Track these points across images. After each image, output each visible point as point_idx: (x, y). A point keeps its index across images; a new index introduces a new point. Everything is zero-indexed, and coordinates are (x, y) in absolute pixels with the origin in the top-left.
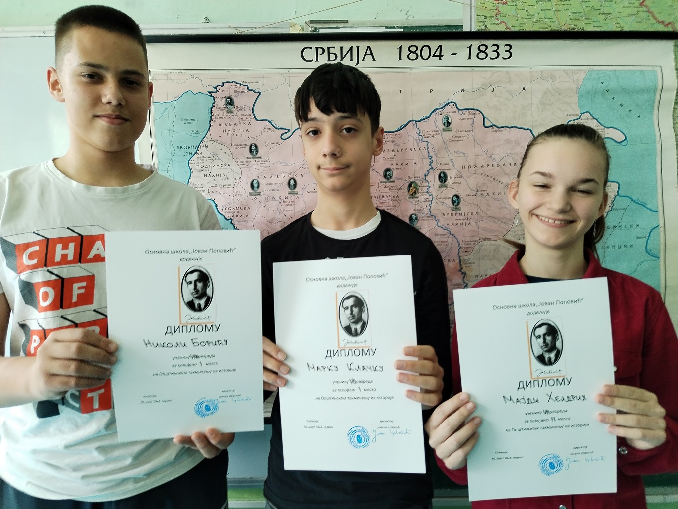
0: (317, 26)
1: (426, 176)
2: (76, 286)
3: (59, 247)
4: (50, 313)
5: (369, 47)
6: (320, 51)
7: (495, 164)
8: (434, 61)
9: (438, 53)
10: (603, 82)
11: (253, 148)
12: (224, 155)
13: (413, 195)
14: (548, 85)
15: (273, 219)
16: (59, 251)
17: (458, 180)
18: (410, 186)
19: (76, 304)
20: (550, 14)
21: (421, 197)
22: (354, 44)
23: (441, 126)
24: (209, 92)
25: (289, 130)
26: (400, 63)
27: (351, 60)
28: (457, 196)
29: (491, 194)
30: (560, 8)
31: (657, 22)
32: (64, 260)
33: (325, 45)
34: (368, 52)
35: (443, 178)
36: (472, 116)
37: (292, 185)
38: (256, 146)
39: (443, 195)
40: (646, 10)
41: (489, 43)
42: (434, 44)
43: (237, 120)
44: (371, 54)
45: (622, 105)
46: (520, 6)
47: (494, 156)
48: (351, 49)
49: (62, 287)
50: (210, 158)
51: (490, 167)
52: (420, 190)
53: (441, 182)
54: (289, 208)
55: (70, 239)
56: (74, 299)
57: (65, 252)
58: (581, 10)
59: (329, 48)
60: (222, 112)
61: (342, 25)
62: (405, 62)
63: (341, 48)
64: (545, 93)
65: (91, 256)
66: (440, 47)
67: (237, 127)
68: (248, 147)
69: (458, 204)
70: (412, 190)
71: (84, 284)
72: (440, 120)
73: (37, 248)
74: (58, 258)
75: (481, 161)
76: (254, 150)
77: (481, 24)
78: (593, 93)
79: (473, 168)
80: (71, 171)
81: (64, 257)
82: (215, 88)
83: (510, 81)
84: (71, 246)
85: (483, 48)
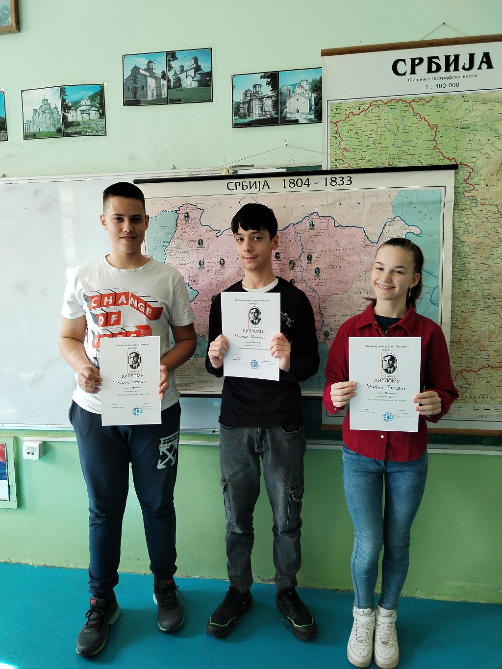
0: (236, 169)
1: (300, 256)
2: (113, 316)
3: (106, 298)
5: (266, 181)
6: (238, 184)
7: (341, 249)
8: (305, 187)
9: (307, 183)
10: (408, 198)
11: (200, 242)
12: (184, 246)
13: (292, 268)
14: (374, 200)
15: (212, 283)
16: (106, 300)
17: (318, 259)
18: (290, 263)
19: (113, 325)
20: (376, 156)
21: (297, 269)
22: (257, 180)
23: (309, 227)
24: (175, 210)
25: (220, 231)
26: (285, 190)
27: (256, 188)
28: (318, 269)
29: (338, 267)
30: (382, 152)
31: (445, 158)
32: (108, 305)
33: (240, 181)
34: (266, 184)
35: (310, 258)
36: (326, 221)
37: (222, 263)
38: (202, 241)
39: (309, 268)
40: (438, 150)
41: (337, 176)
42: (304, 178)
43: (191, 226)
44: (267, 185)
45: (420, 212)
46: (357, 152)
47: (340, 244)
48: (255, 182)
49: (107, 316)
50: (177, 248)
51: (338, 251)
52: (296, 265)
53: (309, 260)
54: (220, 276)
55: (111, 295)
56: (112, 322)
57: (108, 300)
58: (396, 153)
59: (242, 183)
60: (182, 222)
61: (251, 168)
62: (288, 188)
63: (250, 182)
64: (372, 205)
65: (119, 303)
66: (308, 179)
67: (191, 230)
68: (197, 241)
69: (319, 273)
70: (292, 265)
71: (117, 315)
72: (308, 223)
73: (97, 298)
74: (105, 304)
75: (333, 247)
76: (201, 243)
77: (333, 164)
78: (402, 205)
79: (328, 252)
80: (113, 262)
81: (108, 303)
82: (179, 208)
83: (351, 198)
84: (111, 297)
85: (334, 179)
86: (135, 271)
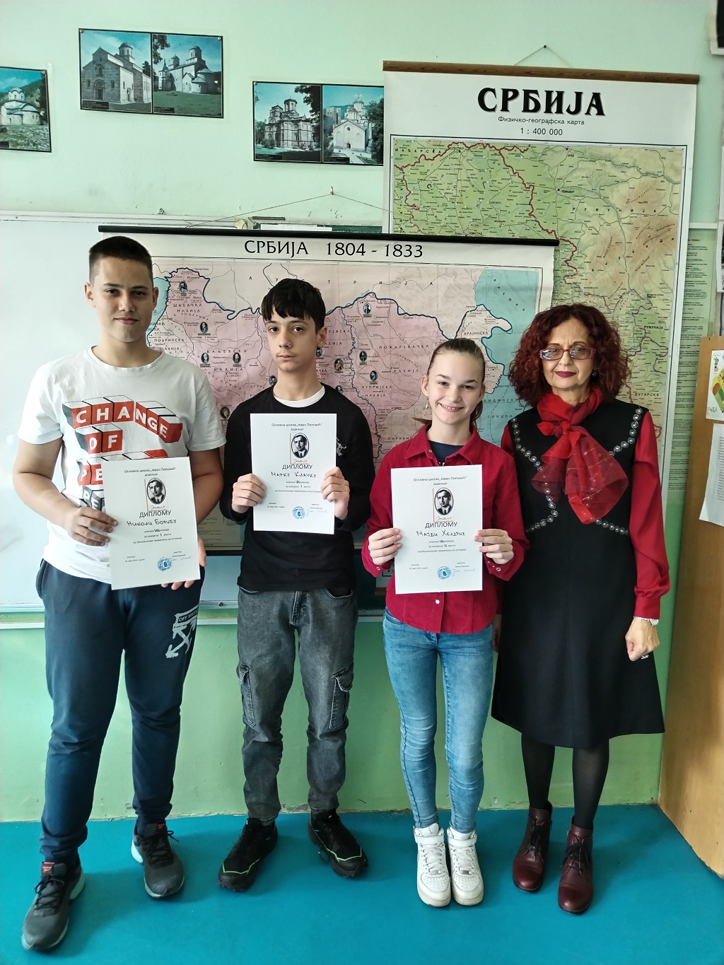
0: (259, 222)
1: (349, 354)
2: (110, 437)
3: (99, 410)
4: (94, 455)
5: (302, 243)
6: (261, 244)
7: (407, 346)
8: (357, 256)
9: (361, 250)
10: (495, 280)
11: (204, 326)
12: (178, 332)
13: (339, 370)
14: (451, 281)
15: (221, 387)
16: (99, 414)
17: (376, 359)
18: (336, 362)
19: (111, 450)
20: (455, 220)
21: (346, 372)
22: (290, 240)
23: (363, 313)
24: (165, 277)
25: (234, 312)
26: (329, 257)
27: (288, 253)
29: (402, 371)
30: (463, 215)
31: (543, 229)
32: (103, 420)
33: (265, 239)
34: (302, 247)
35: (363, 356)
36: (388, 305)
37: (237, 359)
38: (206, 324)
39: (362, 371)
40: (534, 219)
41: (403, 243)
42: (357, 243)
43: (189, 301)
44: (305, 248)
45: (510, 300)
46: (430, 212)
47: (405, 339)
48: (287, 244)
49: (102, 437)
50: (166, 334)
51: (402, 348)
52: (344, 366)
53: (362, 360)
54: (234, 378)
55: (106, 405)
56: (110, 446)
57: (103, 414)
58: (481, 218)
59: (268, 242)
60: (176, 295)
61: (280, 222)
62: (334, 256)
63: (279, 243)
64: (449, 288)
65: (120, 417)
66: (363, 245)
67: (189, 309)
68: (199, 325)
69: (375, 379)
70: (338, 365)
71: (116, 436)
72: (362, 307)
73: (85, 412)
74: (98, 419)
75: (395, 343)
76: (204, 328)
77: (397, 226)
78: (486, 289)
79: (388, 349)
80: (104, 357)
82: (170, 274)
83: (420, 276)
84: (107, 410)
85: (398, 248)
86: (141, 370)
